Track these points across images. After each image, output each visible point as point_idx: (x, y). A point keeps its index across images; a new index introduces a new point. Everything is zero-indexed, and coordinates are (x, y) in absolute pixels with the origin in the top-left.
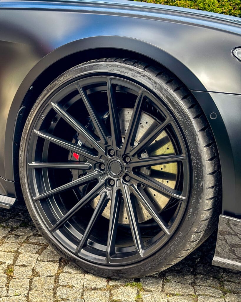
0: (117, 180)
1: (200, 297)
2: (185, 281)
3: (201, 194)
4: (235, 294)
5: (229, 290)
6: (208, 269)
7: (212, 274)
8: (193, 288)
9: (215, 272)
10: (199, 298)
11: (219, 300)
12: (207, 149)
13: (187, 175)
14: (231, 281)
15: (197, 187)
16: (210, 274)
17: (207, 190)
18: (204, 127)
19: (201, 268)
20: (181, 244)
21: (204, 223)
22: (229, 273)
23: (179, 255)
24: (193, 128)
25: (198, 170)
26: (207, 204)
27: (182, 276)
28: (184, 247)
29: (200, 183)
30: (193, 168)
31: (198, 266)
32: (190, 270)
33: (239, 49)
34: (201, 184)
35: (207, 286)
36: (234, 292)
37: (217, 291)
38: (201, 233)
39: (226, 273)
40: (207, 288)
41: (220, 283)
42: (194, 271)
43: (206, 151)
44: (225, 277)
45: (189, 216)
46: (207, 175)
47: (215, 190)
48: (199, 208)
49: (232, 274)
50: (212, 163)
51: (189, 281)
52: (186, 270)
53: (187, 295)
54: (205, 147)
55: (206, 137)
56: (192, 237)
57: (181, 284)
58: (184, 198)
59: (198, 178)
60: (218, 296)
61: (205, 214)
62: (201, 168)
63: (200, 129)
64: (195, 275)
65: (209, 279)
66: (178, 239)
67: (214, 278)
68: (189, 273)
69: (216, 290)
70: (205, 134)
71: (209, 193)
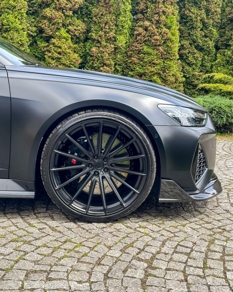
0: (100, 171)
3: (153, 172)
17: (154, 169)
24: (147, 142)
26: (155, 176)
30: (149, 160)
34: (153, 167)
45: (148, 182)
46: (154, 163)
48: (152, 178)
50: (155, 157)
58: (145, 175)
59: (151, 165)
61: (154, 181)
62: (152, 160)
71: (155, 171)
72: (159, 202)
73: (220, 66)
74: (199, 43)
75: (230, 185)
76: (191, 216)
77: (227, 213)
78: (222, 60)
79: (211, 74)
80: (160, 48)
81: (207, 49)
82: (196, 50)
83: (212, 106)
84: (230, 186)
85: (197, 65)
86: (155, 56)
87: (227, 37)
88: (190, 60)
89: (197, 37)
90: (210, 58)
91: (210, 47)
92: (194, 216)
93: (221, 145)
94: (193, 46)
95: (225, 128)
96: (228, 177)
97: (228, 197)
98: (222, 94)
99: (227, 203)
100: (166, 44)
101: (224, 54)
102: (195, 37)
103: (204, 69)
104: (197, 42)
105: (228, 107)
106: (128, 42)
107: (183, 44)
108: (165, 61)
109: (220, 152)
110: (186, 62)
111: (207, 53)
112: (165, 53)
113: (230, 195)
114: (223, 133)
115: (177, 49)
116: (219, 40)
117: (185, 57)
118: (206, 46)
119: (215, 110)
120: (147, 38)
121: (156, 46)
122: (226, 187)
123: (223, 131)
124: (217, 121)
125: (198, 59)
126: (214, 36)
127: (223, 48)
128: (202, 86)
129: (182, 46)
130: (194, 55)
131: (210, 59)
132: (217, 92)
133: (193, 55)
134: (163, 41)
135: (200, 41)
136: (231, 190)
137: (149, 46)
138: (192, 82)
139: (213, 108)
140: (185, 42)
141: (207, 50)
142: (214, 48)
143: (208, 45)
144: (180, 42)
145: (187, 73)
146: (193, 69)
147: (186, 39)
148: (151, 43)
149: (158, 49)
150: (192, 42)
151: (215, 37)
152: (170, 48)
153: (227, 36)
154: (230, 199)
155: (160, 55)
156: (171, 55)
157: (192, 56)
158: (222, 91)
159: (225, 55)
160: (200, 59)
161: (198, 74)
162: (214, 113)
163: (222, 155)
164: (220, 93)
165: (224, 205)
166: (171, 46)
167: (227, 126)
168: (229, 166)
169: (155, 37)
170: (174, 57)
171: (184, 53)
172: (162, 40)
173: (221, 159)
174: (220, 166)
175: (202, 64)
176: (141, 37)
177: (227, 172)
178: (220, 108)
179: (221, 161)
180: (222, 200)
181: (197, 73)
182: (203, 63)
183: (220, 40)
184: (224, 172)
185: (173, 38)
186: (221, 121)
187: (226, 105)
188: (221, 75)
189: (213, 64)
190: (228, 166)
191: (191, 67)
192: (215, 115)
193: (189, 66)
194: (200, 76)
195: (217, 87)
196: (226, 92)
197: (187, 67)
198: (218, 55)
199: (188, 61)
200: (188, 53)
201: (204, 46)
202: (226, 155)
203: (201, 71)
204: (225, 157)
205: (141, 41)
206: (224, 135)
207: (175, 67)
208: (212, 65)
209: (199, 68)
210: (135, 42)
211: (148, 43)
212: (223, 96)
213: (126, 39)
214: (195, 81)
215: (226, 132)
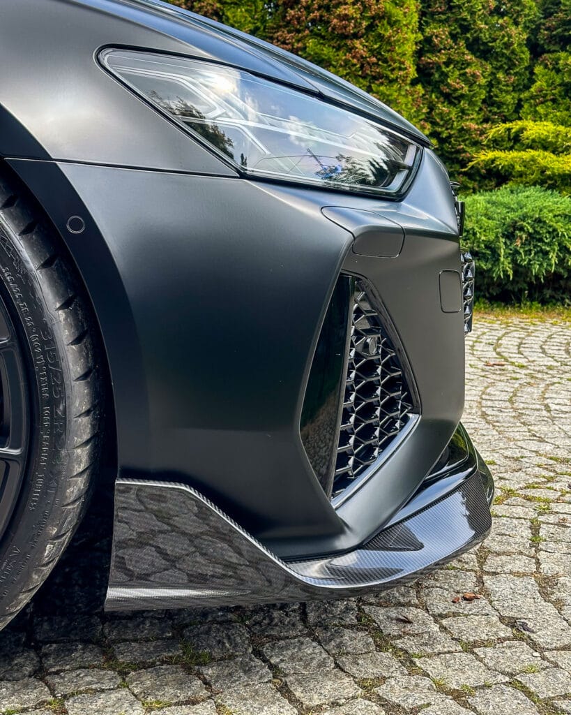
1: (71, 701)
2: (18, 670)
3: (62, 434)
4: (150, 670)
5: (131, 663)
6: (63, 624)
7: (76, 634)
8: (44, 684)
9: (83, 628)
10: (68, 704)
11: (117, 695)
12: (66, 313)
13: (19, 388)
14: (127, 640)
15: (51, 415)
16: (72, 637)
17: (76, 421)
18: (50, 257)
19: (46, 626)
20: (19, 577)
21: (74, 509)
22: (116, 621)
23: (12, 606)
24: (20, 262)
25: (48, 371)
26: (79, 457)
27: (5, 661)
28: (25, 583)
29: (58, 407)
30: (36, 369)
31: (37, 625)
32: (20, 639)
33: (111, 50)
34: (61, 408)
35: (77, 669)
36: (144, 666)
37: (104, 675)
38: (65, 536)
39: (107, 623)
40: (80, 674)
41: (104, 653)
42: (29, 639)
43: (65, 319)
44: (109, 634)
45: (35, 497)
46: (73, 383)
47: (94, 419)
48: (60, 473)
49: (123, 621)
50: (80, 351)
51: (28, 669)
52: (10, 642)
53: (36, 706)
54: (60, 308)
55: (59, 281)
56: (47, 552)
57: (10, 680)
58: (16, 452)
59: (50, 393)
60: (112, 687)
61: (76, 486)
62: (57, 364)
63: (42, 262)
64: (37, 649)
65: (76, 650)
66: (8, 565)
67: (86, 642)
68: (20, 649)
69: (102, 673)
70: (56, 275)
71: (81, 429)
72: (108, 608)
73: (542, 103)
74: (481, 32)
75: (548, 485)
76: (322, 664)
77: (515, 638)
78: (551, 84)
79: (514, 123)
80: (357, 43)
81: (505, 51)
82: (472, 54)
83: (511, 215)
84: (549, 488)
85: (474, 99)
86: (341, 69)
87: (566, 14)
88: (451, 85)
89: (472, 13)
90: (513, 78)
91: (512, 44)
92: (337, 666)
93: (538, 339)
94: (462, 43)
95: (555, 289)
96: (548, 448)
97: (535, 542)
98: (546, 182)
99: (525, 575)
100: (373, 31)
101: (556, 66)
102: (465, 15)
103: (495, 114)
104: (473, 29)
105: (565, 217)
106: (262, 28)
107: (432, 36)
108: (373, 85)
109: (531, 359)
110: (442, 93)
111: (505, 63)
112: (374, 59)
113: (542, 533)
114: (551, 304)
115: (410, 48)
116: (540, 24)
117: (437, 76)
118: (501, 41)
119: (521, 229)
120: (317, 14)
121: (344, 37)
122: (530, 493)
123: (548, 296)
124: (529, 264)
125: (475, 82)
126: (527, 11)
127: (552, 48)
128: (483, 158)
129: (428, 40)
130: (465, 69)
131: (514, 82)
132: (532, 177)
133: (462, 69)
134: (365, 24)
135: (482, 26)
136: (552, 505)
137: (323, 37)
138: (458, 152)
139: (516, 222)
140: (435, 28)
141: (503, 54)
142: (525, 49)
143: (506, 39)
144: (421, 29)
145: (442, 126)
146: (463, 111)
147: (441, 21)
148: (330, 29)
149: (351, 49)
150: (459, 30)
151: (529, 15)
152: (389, 43)
153: (566, 10)
154: (542, 555)
155: (355, 65)
156: (390, 66)
157: (457, 73)
158: (548, 173)
159: (558, 71)
160: (483, 81)
161: (476, 127)
162: (521, 238)
163: (538, 369)
164: (541, 180)
165: (507, 592)
166: (390, 37)
167: (562, 282)
168: (558, 407)
169: (341, 10)
170: (402, 73)
171: (433, 63)
172: (363, 18)
173: (532, 381)
174: (522, 405)
175: (491, 97)
176: (299, 10)
177: (545, 428)
178: (539, 221)
179: (530, 389)
180: (503, 558)
181: (473, 125)
182: (492, 94)
183: (544, 24)
184: (536, 428)
185: (398, 13)
186: (541, 265)
187: (558, 213)
188: (544, 125)
189: (522, 96)
190: (553, 407)
191: (455, 105)
192: (522, 244)
193: (451, 103)
194: (482, 133)
195: (533, 160)
196: (559, 175)
197: (443, 108)
198: (538, 69)
199: (446, 87)
200: (447, 64)
201: (494, 40)
202: (550, 368)
203: (486, 120)
204: (545, 377)
205: (299, 23)
206: (553, 310)
207: (406, 105)
208: (520, 100)
209: (481, 109)
210: (281, 26)
211: (320, 30)
212: (552, 187)
213: (253, 18)
214: (467, 149)
215: (558, 300)
